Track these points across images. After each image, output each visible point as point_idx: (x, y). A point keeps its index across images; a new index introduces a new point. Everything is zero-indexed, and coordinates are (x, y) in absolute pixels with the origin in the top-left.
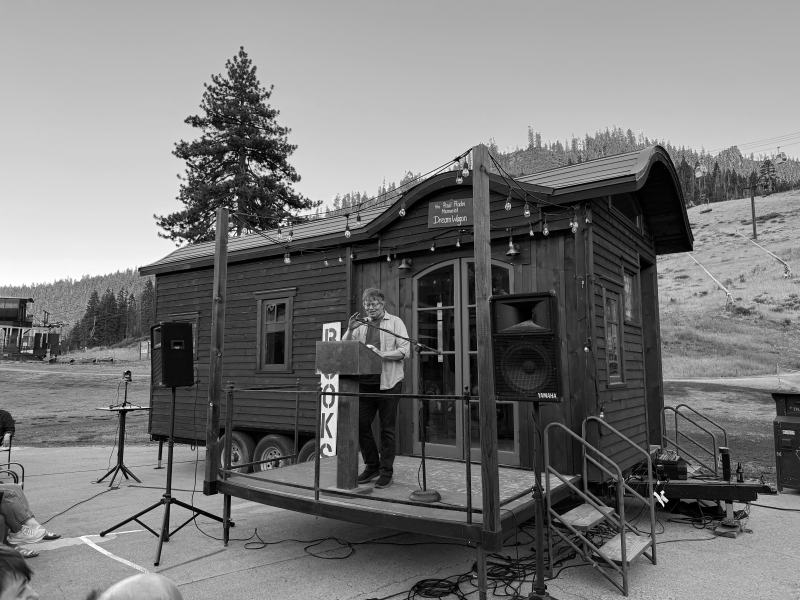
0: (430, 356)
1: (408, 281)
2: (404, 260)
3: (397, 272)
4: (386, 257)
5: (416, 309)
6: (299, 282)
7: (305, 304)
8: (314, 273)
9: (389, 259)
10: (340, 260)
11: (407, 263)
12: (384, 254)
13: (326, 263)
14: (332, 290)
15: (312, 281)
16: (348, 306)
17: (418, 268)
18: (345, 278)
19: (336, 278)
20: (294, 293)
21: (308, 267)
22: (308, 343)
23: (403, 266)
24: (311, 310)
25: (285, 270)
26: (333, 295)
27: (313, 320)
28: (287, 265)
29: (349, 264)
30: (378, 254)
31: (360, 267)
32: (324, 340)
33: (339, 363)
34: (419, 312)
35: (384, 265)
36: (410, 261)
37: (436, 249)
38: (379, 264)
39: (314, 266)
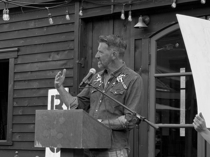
0: (170, 128)
1: (144, 42)
2: (140, 18)
3: (133, 31)
4: (120, 14)
5: (153, 74)
6: (21, 43)
7: (27, 68)
8: (37, 32)
9: (123, 16)
10: (68, 17)
11: (144, 21)
12: (117, 10)
13: (51, 21)
14: (57, 52)
15: (36, 41)
16: (76, 70)
17: (156, 27)
18: (72, 38)
19: (63, 38)
20: (15, 54)
21: (32, 25)
22: (28, 111)
23: (139, 24)
24: (34, 74)
25: (6, 28)
26: (58, 57)
27: (35, 85)
28: (7, 23)
29: (78, 22)
30: (112, 11)
31: (90, 25)
32: (49, 108)
33: (60, 136)
34: (157, 78)
35: (117, 24)
36: (147, 19)
37: (177, 5)
38: (111, 22)
39: (38, 24)
